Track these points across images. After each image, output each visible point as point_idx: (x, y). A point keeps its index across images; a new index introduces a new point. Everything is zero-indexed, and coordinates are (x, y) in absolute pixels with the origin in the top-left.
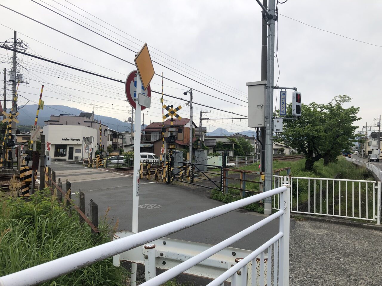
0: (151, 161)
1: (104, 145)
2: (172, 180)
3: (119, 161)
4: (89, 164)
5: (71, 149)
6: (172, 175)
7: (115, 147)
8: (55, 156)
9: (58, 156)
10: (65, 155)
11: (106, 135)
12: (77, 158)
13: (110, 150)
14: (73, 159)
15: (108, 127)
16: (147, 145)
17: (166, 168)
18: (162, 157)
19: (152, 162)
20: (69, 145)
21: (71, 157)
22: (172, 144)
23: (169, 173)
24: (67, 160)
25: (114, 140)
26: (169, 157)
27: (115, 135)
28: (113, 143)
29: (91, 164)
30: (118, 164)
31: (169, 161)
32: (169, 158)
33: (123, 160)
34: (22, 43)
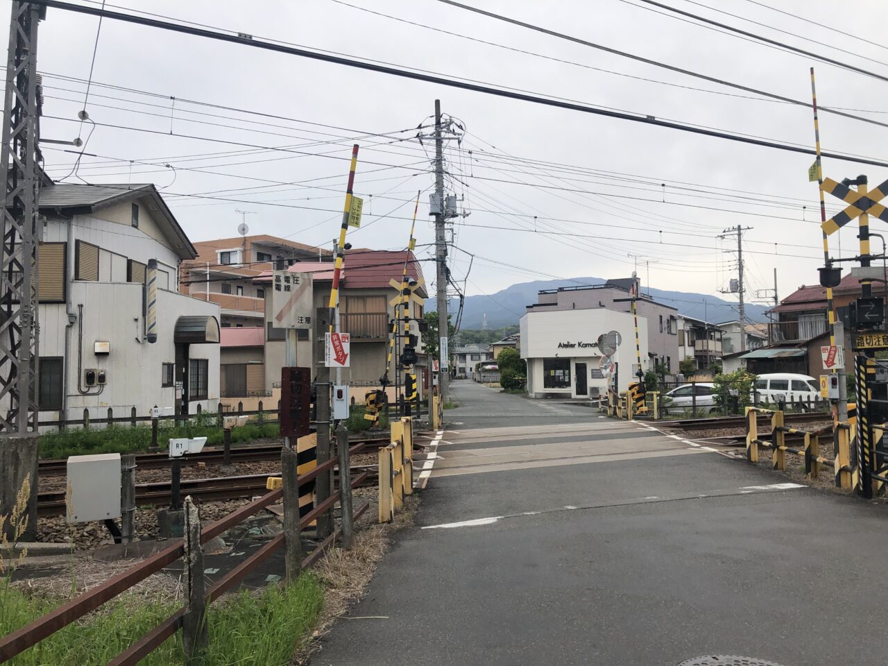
0: (801, 397)
1: (669, 358)
2: (880, 483)
3: (698, 398)
4: (610, 407)
5: (581, 369)
6: (879, 465)
7: (703, 363)
8: (545, 387)
9: (553, 387)
10: (568, 384)
11: (673, 331)
12: (595, 390)
13: (687, 369)
14: (586, 394)
15: (677, 310)
16: (788, 352)
17: (848, 428)
18: (829, 385)
19: (806, 402)
20: (575, 358)
21: (581, 388)
22: (871, 332)
23: (867, 451)
24: (574, 395)
25: (699, 345)
26: (863, 384)
27: (700, 331)
28: (696, 351)
29: (615, 408)
30: (694, 406)
31: (861, 402)
32: (860, 386)
33: (709, 397)
34: (451, 122)
